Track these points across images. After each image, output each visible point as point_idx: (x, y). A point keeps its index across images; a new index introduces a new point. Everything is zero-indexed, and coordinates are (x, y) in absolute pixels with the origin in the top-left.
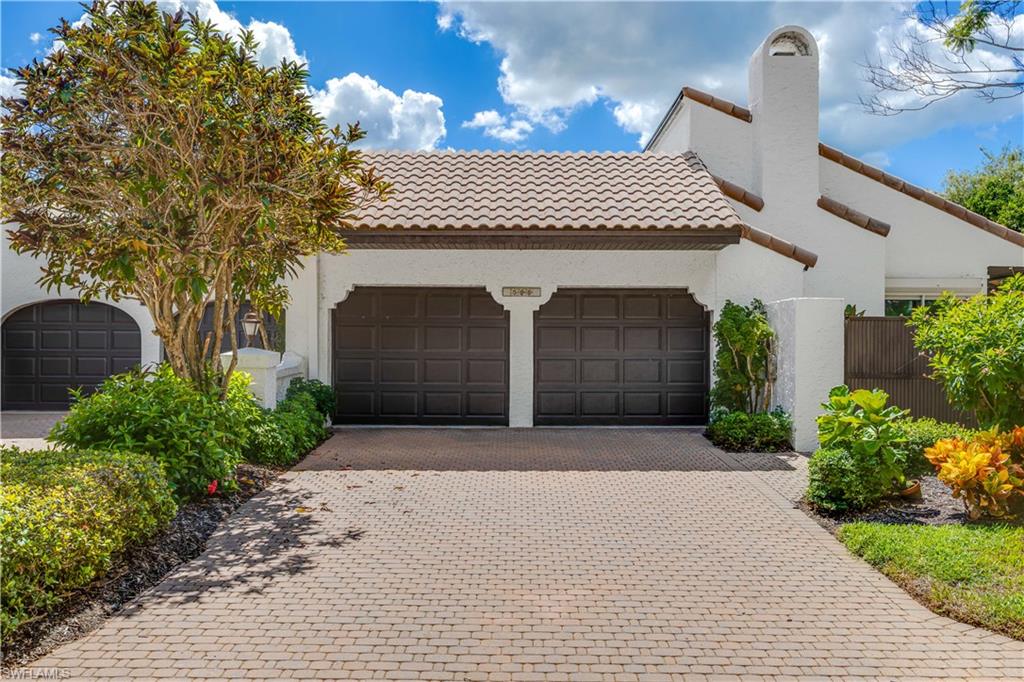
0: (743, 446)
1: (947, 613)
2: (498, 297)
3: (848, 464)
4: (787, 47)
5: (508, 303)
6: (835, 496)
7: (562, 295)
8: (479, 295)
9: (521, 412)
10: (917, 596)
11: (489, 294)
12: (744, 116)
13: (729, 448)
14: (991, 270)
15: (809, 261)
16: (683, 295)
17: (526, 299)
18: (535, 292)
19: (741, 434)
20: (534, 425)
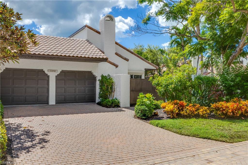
0: (110, 107)
1: (183, 135)
2: (46, 72)
3: (147, 109)
4: (108, 19)
5: (49, 74)
6: (144, 115)
7: (63, 72)
8: (41, 72)
9: (52, 101)
10: (174, 132)
11: (44, 71)
12: (99, 33)
13: (107, 107)
14: (145, 69)
15: (117, 66)
16: (90, 73)
17: (54, 73)
18: (57, 71)
19: (110, 104)
20: (56, 104)
